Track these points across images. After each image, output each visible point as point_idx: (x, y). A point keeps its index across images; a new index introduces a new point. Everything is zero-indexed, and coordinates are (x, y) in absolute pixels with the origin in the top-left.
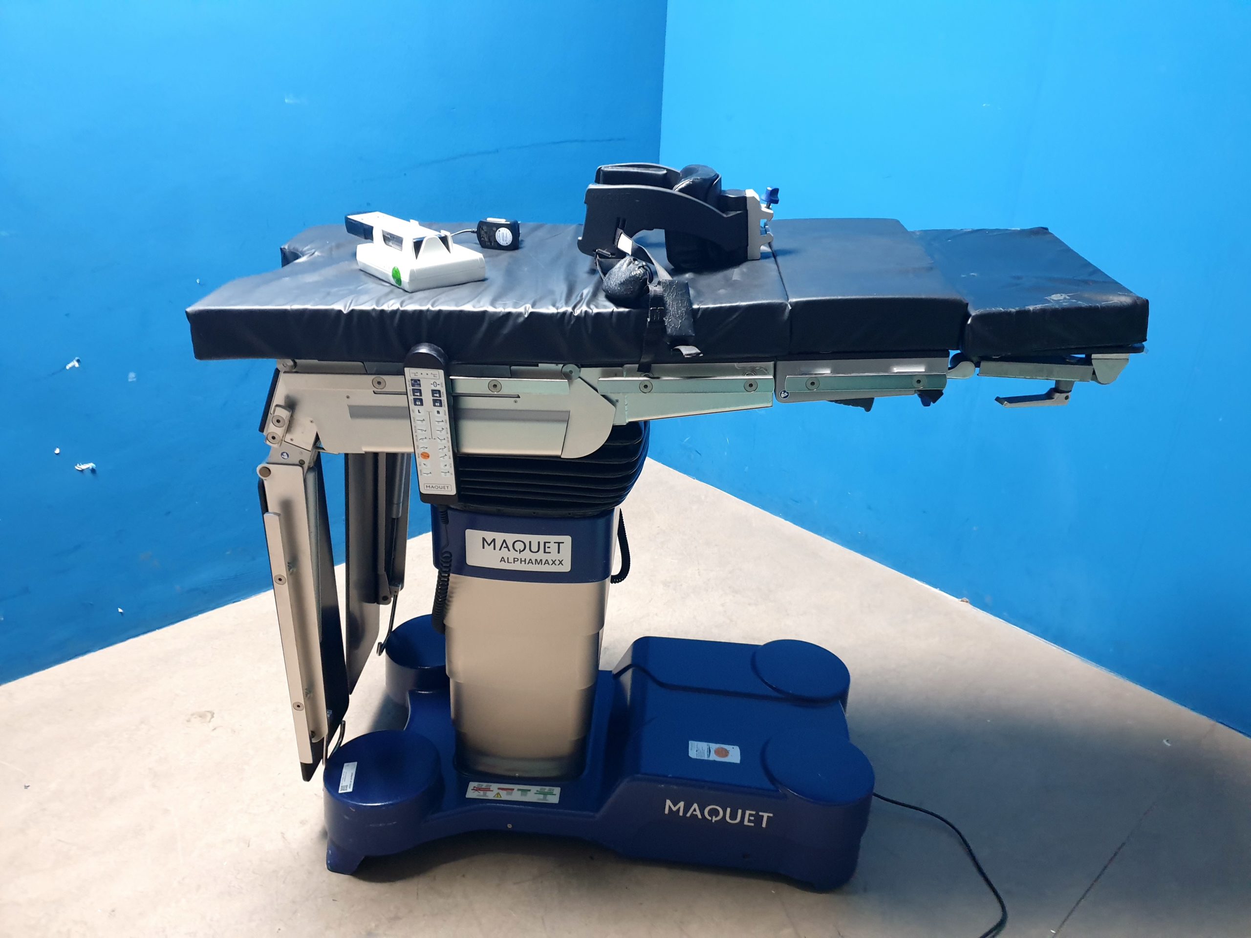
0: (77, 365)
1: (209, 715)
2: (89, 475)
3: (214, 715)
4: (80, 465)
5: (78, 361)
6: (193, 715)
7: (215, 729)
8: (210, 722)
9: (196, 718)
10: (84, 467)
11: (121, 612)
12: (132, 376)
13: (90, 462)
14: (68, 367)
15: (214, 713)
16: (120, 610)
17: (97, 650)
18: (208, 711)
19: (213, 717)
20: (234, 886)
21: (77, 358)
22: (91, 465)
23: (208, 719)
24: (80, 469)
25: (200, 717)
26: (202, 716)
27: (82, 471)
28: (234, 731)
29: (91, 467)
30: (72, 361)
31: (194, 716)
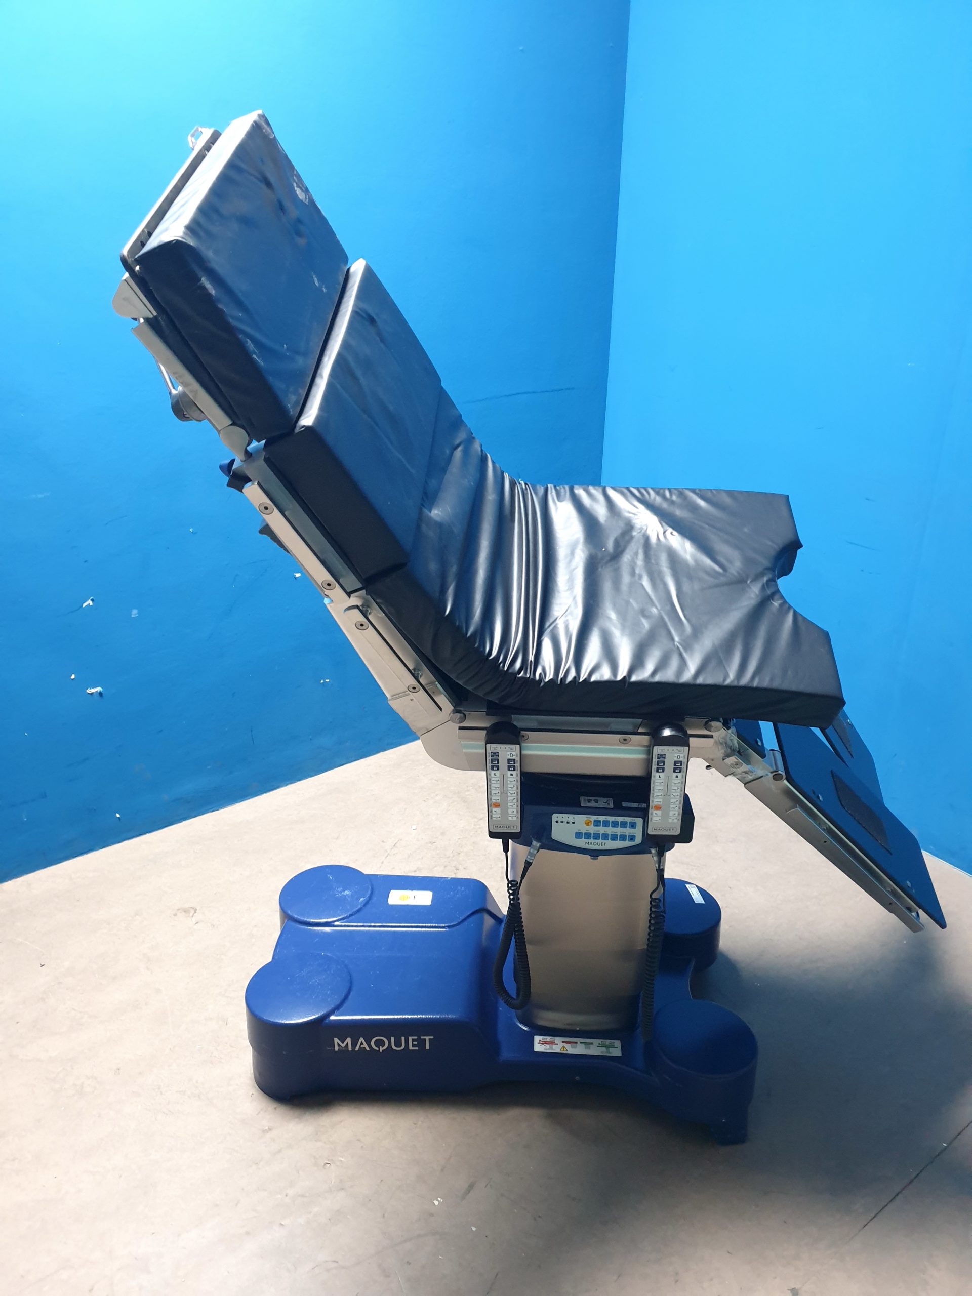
0: (91, 604)
1: (193, 912)
2: (97, 697)
3: (197, 911)
4: (90, 689)
5: (92, 600)
6: (178, 910)
7: (197, 923)
8: (193, 916)
9: (181, 913)
10: (93, 690)
11: (119, 817)
12: (135, 613)
13: (98, 687)
14: (84, 606)
15: (196, 910)
16: (118, 815)
17: (98, 849)
18: (191, 908)
19: (195, 912)
20: (215, 1057)
21: (91, 598)
22: (99, 689)
23: (191, 914)
24: (90, 692)
25: (185, 912)
26: (186, 911)
27: (92, 694)
28: (213, 926)
29: (99, 691)
30: (88, 600)
31: (180, 911)
